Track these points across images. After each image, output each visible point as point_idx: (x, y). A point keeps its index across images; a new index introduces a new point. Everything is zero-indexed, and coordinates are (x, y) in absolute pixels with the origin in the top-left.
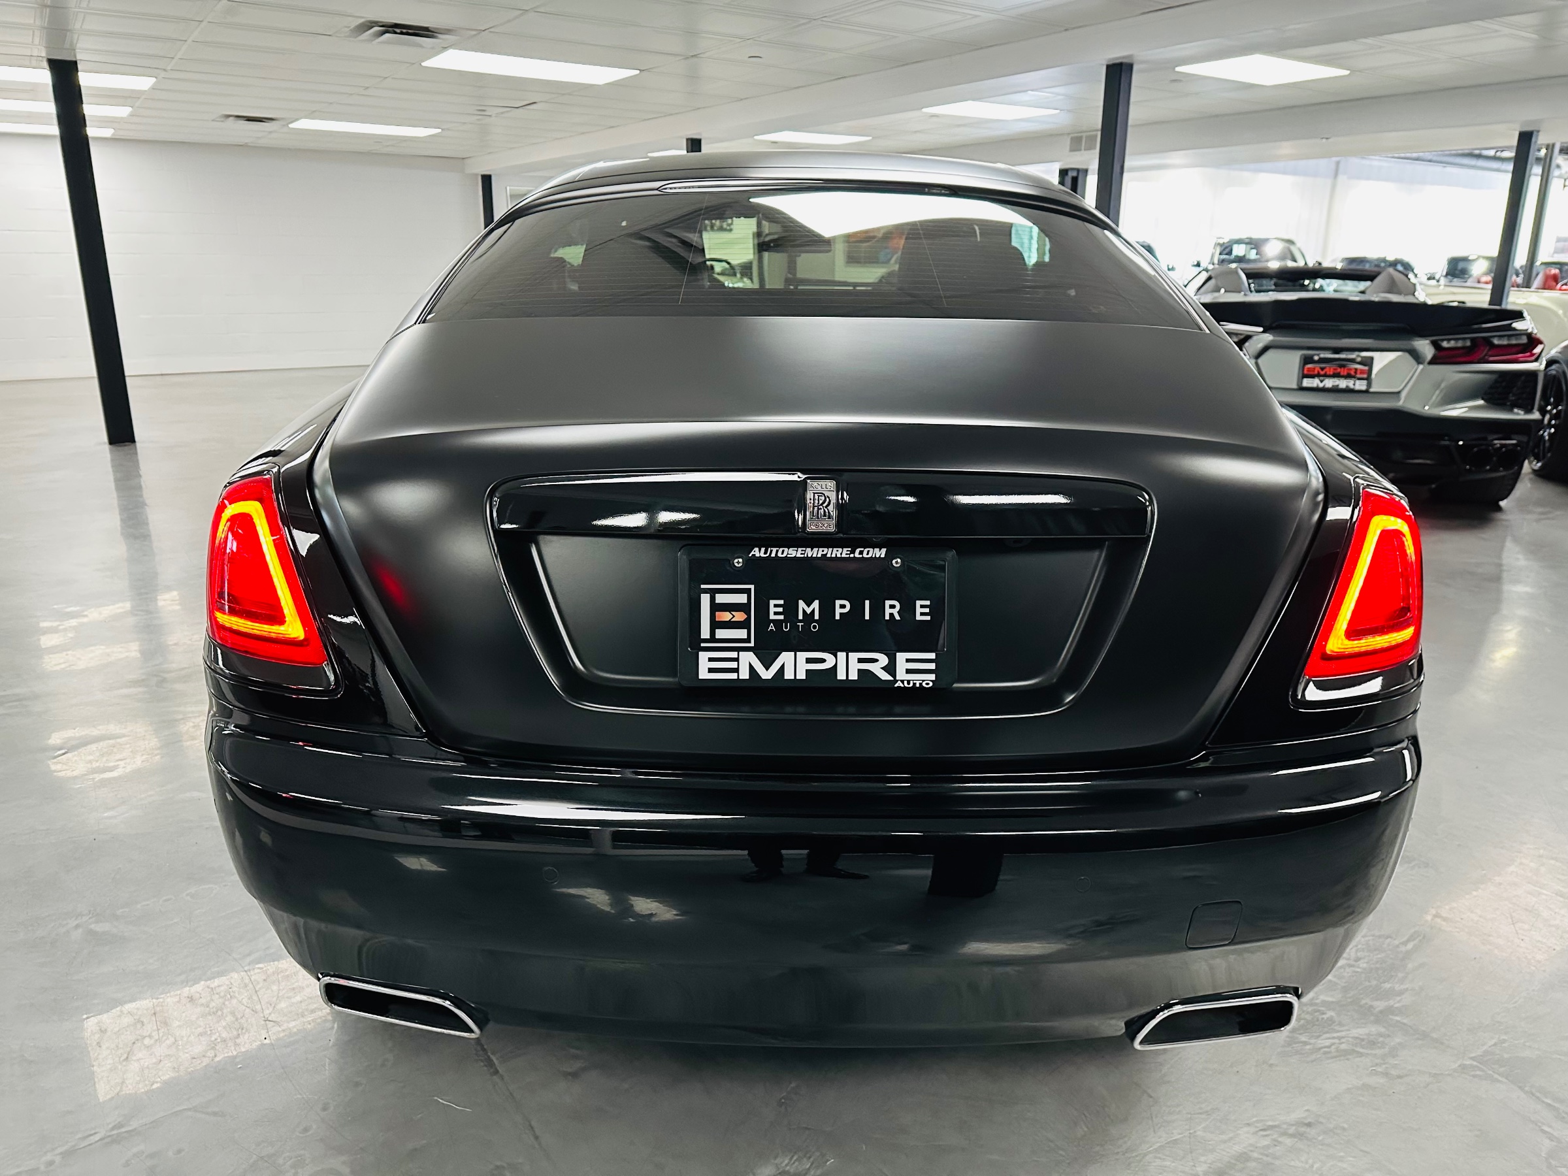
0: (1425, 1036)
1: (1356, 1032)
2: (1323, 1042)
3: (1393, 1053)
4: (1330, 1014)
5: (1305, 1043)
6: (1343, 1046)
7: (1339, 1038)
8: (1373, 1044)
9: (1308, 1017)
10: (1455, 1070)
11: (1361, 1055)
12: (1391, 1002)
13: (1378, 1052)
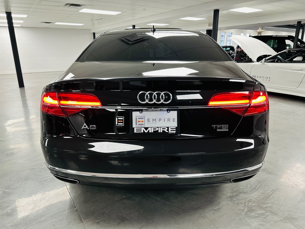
0: (273, 213)
1: (259, 212)
2: (253, 214)
3: (267, 217)
4: (254, 208)
5: (249, 215)
6: (257, 215)
7: (256, 213)
8: (263, 215)
9: (250, 209)
10: (279, 221)
11: (260, 217)
12: (267, 205)
13: (263, 216)
